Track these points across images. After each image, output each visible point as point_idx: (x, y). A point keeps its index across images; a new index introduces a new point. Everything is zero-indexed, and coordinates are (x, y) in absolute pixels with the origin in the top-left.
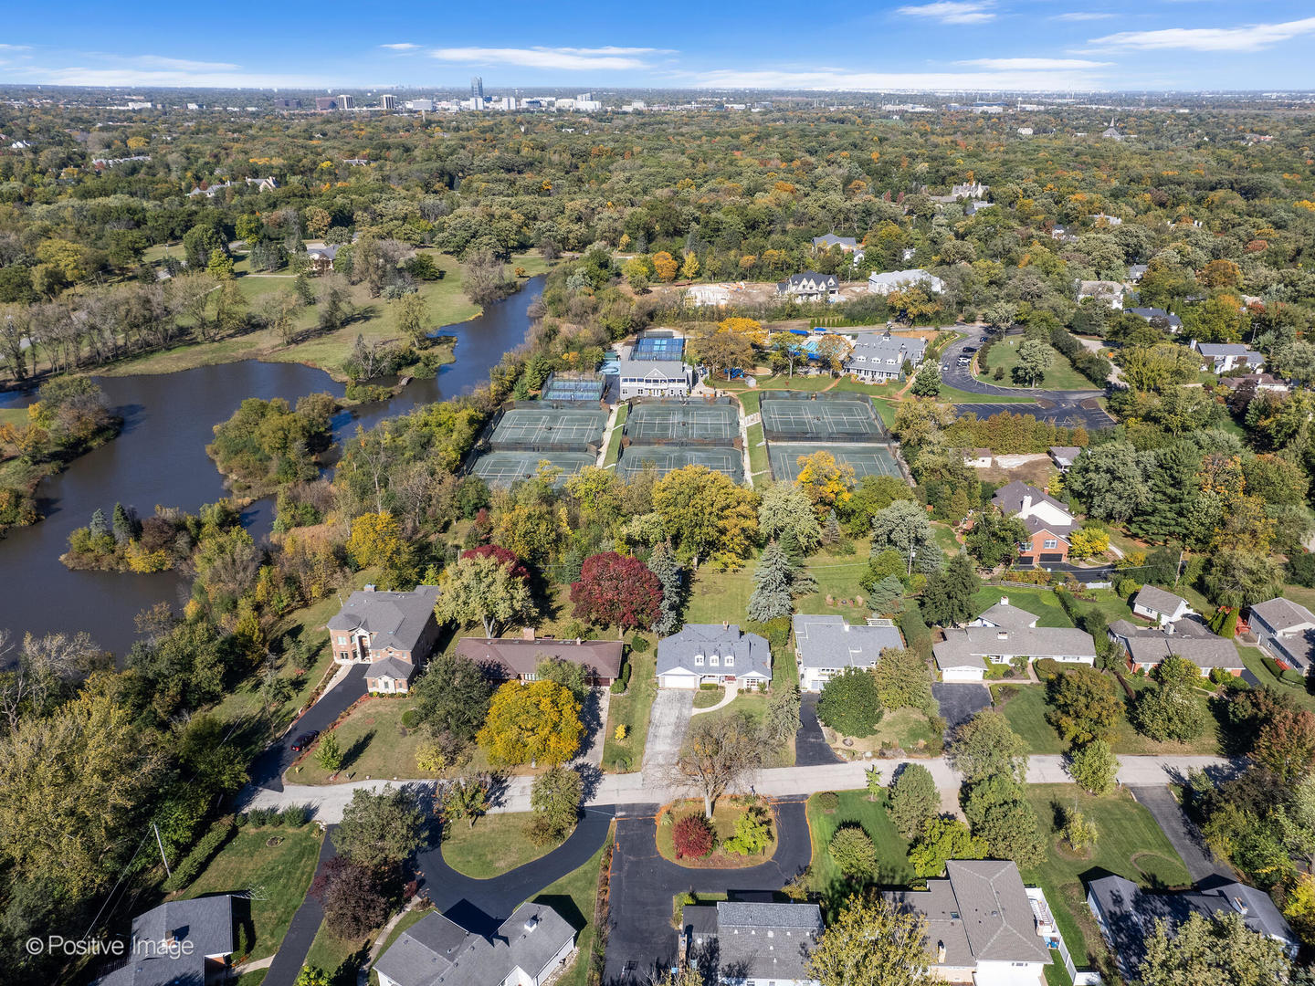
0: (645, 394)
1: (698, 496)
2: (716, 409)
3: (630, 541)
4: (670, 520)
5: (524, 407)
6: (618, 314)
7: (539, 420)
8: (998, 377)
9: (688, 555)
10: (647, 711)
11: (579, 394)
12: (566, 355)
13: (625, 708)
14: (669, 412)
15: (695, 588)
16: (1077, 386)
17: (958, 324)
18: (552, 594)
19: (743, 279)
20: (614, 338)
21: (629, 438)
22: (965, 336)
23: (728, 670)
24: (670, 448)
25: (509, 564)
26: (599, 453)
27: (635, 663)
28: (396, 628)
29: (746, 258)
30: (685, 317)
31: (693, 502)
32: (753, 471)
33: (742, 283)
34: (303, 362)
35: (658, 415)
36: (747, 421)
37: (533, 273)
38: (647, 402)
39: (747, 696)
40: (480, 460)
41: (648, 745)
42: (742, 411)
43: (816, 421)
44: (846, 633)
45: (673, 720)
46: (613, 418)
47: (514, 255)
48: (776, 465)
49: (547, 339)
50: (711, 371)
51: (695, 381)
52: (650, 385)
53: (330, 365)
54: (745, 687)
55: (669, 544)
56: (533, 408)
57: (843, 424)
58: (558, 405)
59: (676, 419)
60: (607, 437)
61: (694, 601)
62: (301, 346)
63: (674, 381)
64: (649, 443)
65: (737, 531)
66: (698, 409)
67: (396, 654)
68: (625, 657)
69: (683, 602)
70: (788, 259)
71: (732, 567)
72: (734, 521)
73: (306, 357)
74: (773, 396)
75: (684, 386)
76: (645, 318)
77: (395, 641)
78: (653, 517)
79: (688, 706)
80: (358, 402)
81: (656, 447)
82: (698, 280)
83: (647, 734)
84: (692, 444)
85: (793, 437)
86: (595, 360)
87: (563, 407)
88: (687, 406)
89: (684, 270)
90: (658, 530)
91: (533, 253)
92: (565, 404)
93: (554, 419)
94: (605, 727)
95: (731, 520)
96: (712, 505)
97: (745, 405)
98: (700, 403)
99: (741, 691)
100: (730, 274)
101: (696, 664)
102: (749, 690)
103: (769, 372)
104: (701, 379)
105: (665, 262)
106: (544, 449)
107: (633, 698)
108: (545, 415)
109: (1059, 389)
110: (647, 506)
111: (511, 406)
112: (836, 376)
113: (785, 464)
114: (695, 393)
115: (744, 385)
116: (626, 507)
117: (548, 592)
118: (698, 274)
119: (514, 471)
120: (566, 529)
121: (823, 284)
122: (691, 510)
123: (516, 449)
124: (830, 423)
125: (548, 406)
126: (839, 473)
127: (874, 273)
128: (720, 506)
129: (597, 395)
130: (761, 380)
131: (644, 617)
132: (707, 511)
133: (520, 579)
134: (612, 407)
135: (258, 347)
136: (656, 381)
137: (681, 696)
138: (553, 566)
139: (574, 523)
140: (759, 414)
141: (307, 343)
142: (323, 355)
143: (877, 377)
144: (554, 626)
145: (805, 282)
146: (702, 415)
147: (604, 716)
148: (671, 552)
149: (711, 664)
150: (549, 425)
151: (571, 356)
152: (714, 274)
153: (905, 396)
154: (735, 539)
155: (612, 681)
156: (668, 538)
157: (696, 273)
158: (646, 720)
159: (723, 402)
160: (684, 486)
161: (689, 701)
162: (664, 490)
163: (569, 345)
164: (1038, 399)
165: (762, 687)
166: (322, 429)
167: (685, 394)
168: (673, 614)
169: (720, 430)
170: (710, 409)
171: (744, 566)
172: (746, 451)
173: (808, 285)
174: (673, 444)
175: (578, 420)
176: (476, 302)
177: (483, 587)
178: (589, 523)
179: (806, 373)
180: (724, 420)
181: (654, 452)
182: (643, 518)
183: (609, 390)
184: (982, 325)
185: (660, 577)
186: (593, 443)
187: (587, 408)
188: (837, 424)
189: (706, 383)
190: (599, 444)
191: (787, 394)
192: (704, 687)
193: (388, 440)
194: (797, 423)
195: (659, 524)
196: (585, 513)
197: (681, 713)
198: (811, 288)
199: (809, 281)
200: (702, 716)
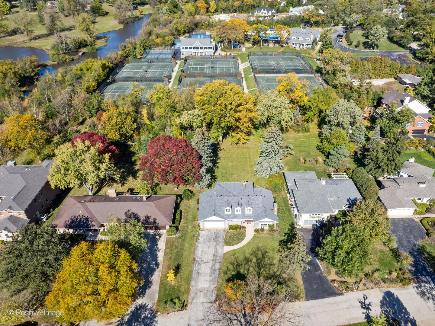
0: (193, 54)
1: (222, 99)
2: (228, 61)
3: (182, 127)
4: (206, 114)
5: (134, 63)
6: (181, 23)
7: (141, 68)
8: (356, 46)
9: (216, 134)
10: (192, 249)
11: (161, 56)
12: (157, 40)
13: (177, 247)
14: (204, 63)
15: (221, 154)
16: (395, 49)
17: (332, 26)
18: (135, 161)
19: (235, 12)
20: (180, 35)
21: (185, 74)
22: (336, 31)
23: (248, 216)
24: (206, 78)
25: (99, 145)
26: (169, 82)
27: (185, 209)
28: (16, 194)
29: (236, 2)
30: (210, 26)
31: (220, 102)
32: (248, 88)
33: (235, 14)
34: (35, 47)
35: (199, 64)
36: (243, 66)
37: (147, 13)
38: (194, 58)
39: (261, 234)
40: (109, 87)
41: (193, 283)
42: (240, 62)
43: (276, 65)
44: (323, 186)
45: (211, 257)
46: (177, 66)
47: (139, 7)
48: (260, 86)
49: (149, 34)
50: (224, 45)
51: (217, 50)
52: (195, 50)
53: (47, 47)
54: (259, 227)
55: (204, 129)
56: (139, 63)
57: (290, 66)
58: (151, 61)
59: (208, 65)
60: (174, 75)
61: (221, 163)
62: (37, 41)
63: (206, 48)
64: (195, 76)
65: (246, 120)
66: (218, 61)
67: (15, 213)
68: (177, 206)
69: (214, 163)
70: (254, 3)
71: (242, 141)
72: (245, 114)
73: (38, 45)
74: (254, 54)
75: (211, 50)
76: (193, 26)
77: (14, 205)
78: (196, 112)
79: (221, 244)
80: (56, 63)
81: (198, 78)
82: (216, 13)
83: (191, 271)
84: (216, 76)
85: (267, 72)
86: (170, 42)
87: (153, 62)
88: (213, 60)
89: (210, 9)
90: (198, 120)
91: (147, 6)
92: (154, 60)
93: (149, 67)
94: (161, 267)
95: (242, 113)
96: (231, 104)
97: (241, 59)
98: (219, 58)
99: (256, 231)
100: (230, 10)
101: (226, 213)
102: (262, 230)
103: (251, 45)
104: (219, 49)
105: (202, 5)
106: (141, 81)
107: (183, 238)
108: (144, 66)
109: (387, 50)
110: (191, 105)
111: (128, 62)
112: (282, 46)
113: (265, 85)
114: (217, 53)
115: (240, 50)
116: (179, 106)
117: (133, 159)
118: (216, 11)
119: (125, 92)
120: (146, 120)
121: (270, 12)
122: (219, 107)
123: (128, 81)
124: (283, 65)
125: (146, 61)
126: (301, 86)
127: (291, 8)
128: (236, 104)
129: (170, 57)
130: (247, 48)
131: (190, 178)
132: (229, 107)
133: (107, 155)
134: (177, 61)
135: (16, 41)
136: (198, 48)
137: (216, 236)
138: (137, 143)
139: (151, 118)
140: (248, 62)
141: (40, 40)
142: (45, 44)
143: (301, 46)
144: (135, 182)
145: (262, 11)
146: (221, 64)
147: (161, 256)
148: (206, 134)
149: (236, 213)
150: (146, 70)
151: (159, 40)
152: (223, 10)
153: (316, 54)
154: (245, 124)
155: (168, 227)
156: (205, 124)
157: (215, 10)
158: (191, 258)
159: (230, 58)
160: (214, 93)
161: (221, 239)
162: (201, 95)
163: (158, 36)
164: (380, 55)
165: (271, 227)
166: (33, 74)
167: (212, 54)
168: (208, 176)
169: (230, 70)
170: (224, 61)
171: (248, 140)
172: (244, 79)
173: (264, 12)
174: (206, 76)
175: (160, 67)
176: (120, 23)
177: (77, 163)
178: (160, 117)
179: (268, 45)
180: (232, 66)
181: (198, 81)
182: (189, 112)
183: (176, 55)
184: (342, 26)
185: (199, 151)
186: (167, 77)
187: (165, 62)
188: (287, 66)
189: (222, 50)
190: (169, 77)
191: (261, 53)
192: (231, 227)
193: (60, 78)
194: (267, 66)
195: (199, 116)
196: (158, 112)
197: (216, 251)
198: (265, 14)
199: (264, 10)
200: (231, 253)
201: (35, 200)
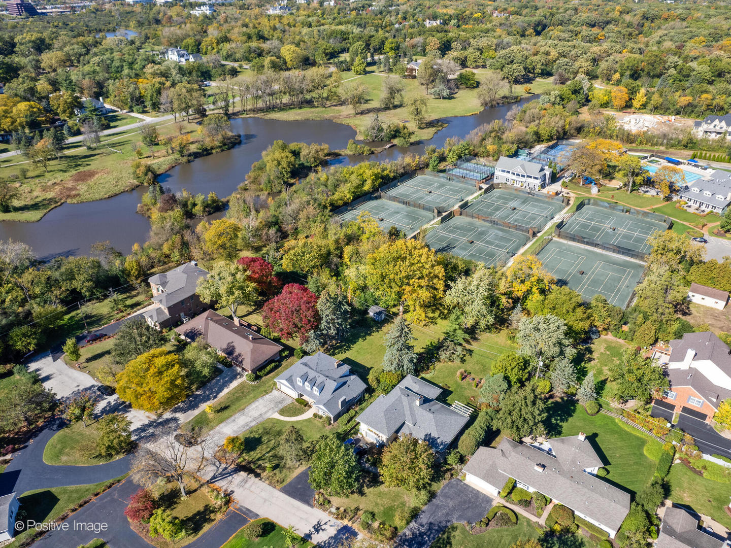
0: (511, 182)
2: (551, 204)
5: (430, 175)
7: (431, 185)
10: (251, 401)
12: (490, 146)
13: (243, 392)
14: (514, 198)
19: (677, 114)
23: (314, 396)
24: (485, 224)
26: (438, 216)
27: (286, 365)
29: (684, 98)
33: (673, 117)
34: (352, 125)
35: (505, 198)
36: (560, 217)
37: (538, 92)
38: (512, 188)
39: (317, 420)
42: (566, 209)
44: (415, 406)
45: (256, 415)
46: (476, 194)
48: (541, 255)
50: (575, 176)
51: (555, 180)
54: (319, 413)
58: (450, 178)
59: (513, 204)
63: (531, 177)
64: (476, 216)
66: (537, 201)
68: (279, 359)
73: (357, 123)
74: (596, 203)
79: (276, 409)
81: (476, 221)
82: (644, 111)
83: (231, 417)
84: (503, 225)
85: (573, 238)
87: (454, 180)
88: (531, 197)
89: (634, 102)
91: (552, 79)
92: (457, 178)
93: (440, 186)
94: (216, 400)
97: (573, 205)
98: (541, 197)
99: (315, 416)
100: (667, 109)
101: (298, 383)
102: (321, 417)
104: (562, 180)
105: (620, 94)
106: (411, 205)
107: (255, 388)
108: (437, 183)
111: (423, 174)
112: (668, 199)
123: (394, 201)
125: (445, 177)
130: (605, 190)
134: (483, 186)
135: (340, 114)
136: (518, 175)
137: (281, 400)
140: (572, 214)
143: (702, 208)
145: (717, 122)
146: (534, 206)
147: (222, 394)
149: (306, 388)
150: (433, 190)
151: (492, 148)
155: (250, 372)
157: (643, 105)
158: (242, 407)
159: (558, 200)
161: (280, 407)
166: (313, 165)
169: (534, 219)
170: (545, 203)
172: (534, 240)
174: (488, 221)
175: (453, 191)
181: (470, 224)
187: (468, 183)
188: (625, 237)
189: (563, 183)
190: (447, 209)
191: (607, 205)
192: (299, 400)
193: (324, 179)
197: (266, 413)
198: (721, 128)
199: (720, 122)
200: (274, 421)
201: (182, 302)
